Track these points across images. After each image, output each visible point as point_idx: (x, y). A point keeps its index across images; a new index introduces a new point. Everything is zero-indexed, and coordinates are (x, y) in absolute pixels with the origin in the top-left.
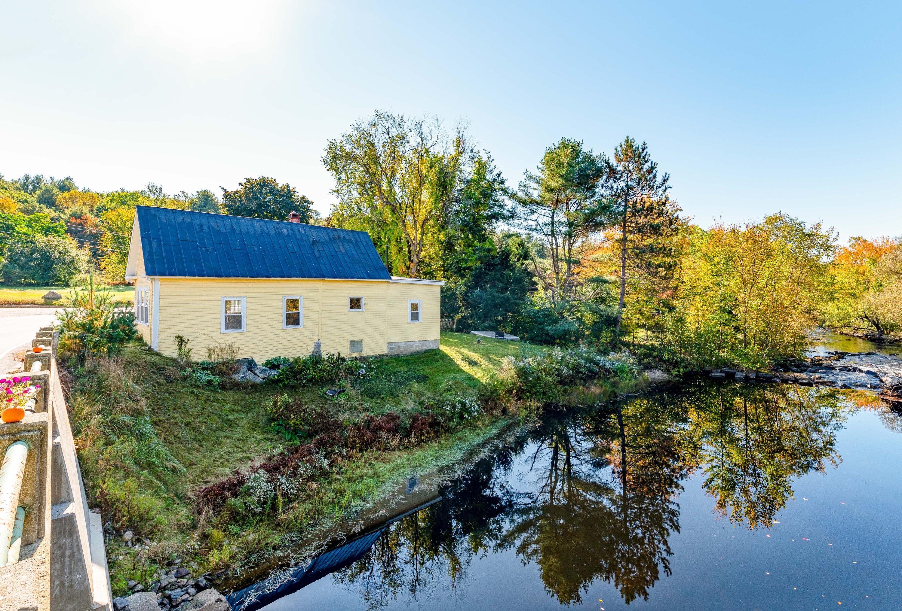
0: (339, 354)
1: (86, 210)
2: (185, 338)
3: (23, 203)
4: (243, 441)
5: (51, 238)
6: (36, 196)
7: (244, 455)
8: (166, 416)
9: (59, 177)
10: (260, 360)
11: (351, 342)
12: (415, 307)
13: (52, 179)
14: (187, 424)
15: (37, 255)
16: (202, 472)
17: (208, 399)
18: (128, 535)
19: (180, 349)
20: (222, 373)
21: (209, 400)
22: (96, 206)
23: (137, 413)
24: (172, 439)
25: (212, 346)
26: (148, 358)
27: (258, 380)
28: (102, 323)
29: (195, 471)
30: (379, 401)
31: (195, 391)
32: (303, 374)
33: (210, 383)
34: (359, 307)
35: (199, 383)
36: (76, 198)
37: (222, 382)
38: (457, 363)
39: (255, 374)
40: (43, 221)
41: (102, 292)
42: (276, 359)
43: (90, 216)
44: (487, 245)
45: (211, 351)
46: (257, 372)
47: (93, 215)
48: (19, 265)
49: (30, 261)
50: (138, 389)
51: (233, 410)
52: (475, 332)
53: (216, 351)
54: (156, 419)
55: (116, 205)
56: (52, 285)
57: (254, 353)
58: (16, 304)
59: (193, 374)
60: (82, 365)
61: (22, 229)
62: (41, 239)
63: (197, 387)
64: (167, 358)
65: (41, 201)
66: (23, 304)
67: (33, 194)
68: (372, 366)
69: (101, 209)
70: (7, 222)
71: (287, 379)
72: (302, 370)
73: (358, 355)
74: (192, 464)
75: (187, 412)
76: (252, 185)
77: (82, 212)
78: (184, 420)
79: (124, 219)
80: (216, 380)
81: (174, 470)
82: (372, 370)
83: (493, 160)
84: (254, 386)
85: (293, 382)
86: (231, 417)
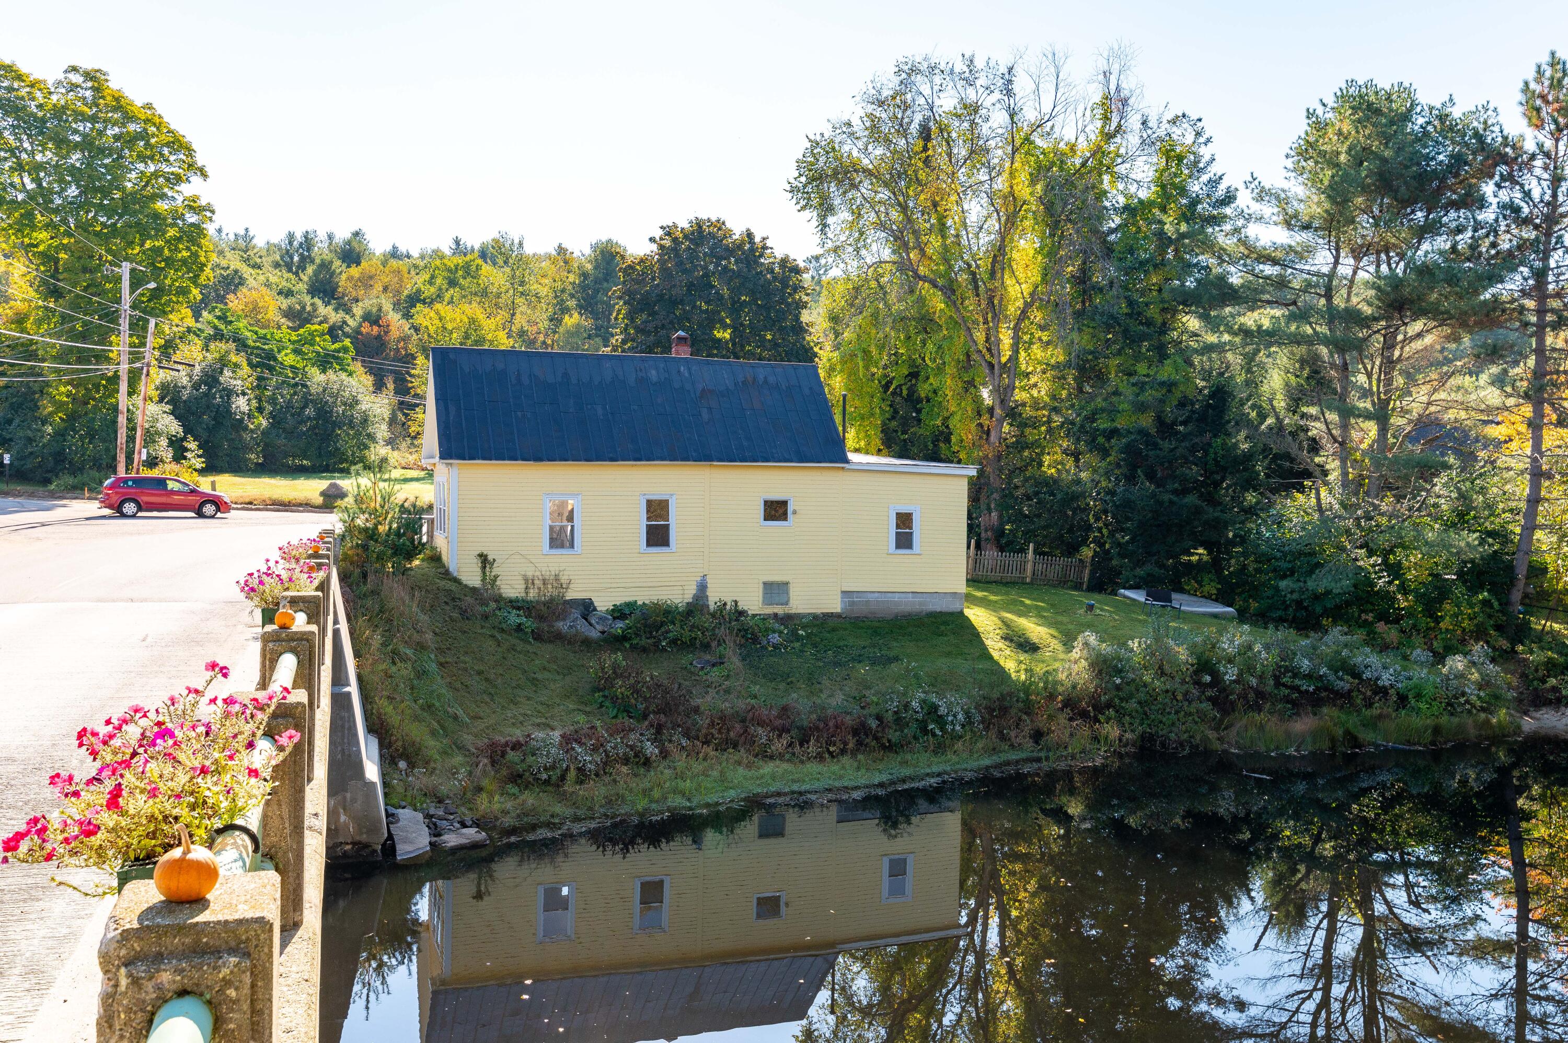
0: (736, 602)
1: (387, 306)
2: (490, 558)
3: (287, 296)
4: (548, 706)
5: (331, 375)
6: (305, 278)
7: (544, 720)
8: (455, 659)
9: (343, 234)
10: (603, 604)
11: (765, 584)
12: (904, 520)
13: (330, 237)
14: (479, 673)
15: (309, 411)
16: (488, 728)
17: (513, 648)
18: (402, 765)
19: (484, 573)
20: (541, 618)
21: (515, 650)
22: (406, 293)
23: (421, 647)
24: (459, 685)
25: (530, 574)
26: (442, 583)
27: (594, 634)
28: (387, 528)
29: (480, 725)
30: (782, 686)
31: (498, 636)
32: (663, 629)
33: (519, 628)
34: (784, 516)
35: (504, 626)
36: (371, 278)
37: (538, 628)
38: (988, 643)
39: (591, 625)
40: (318, 339)
41: (386, 484)
42: (628, 604)
43: (394, 318)
44: (1166, 372)
45: (529, 582)
46: (593, 622)
47: (399, 316)
48: (284, 430)
49: (300, 423)
50: (424, 618)
51: (545, 669)
52: (1128, 593)
53: (536, 582)
54: (443, 660)
55: (440, 289)
56: (333, 471)
57: (594, 591)
58: (285, 505)
59: (497, 612)
60: (365, 583)
61: (288, 358)
62: (317, 378)
63: (502, 631)
64: (466, 586)
65: (314, 290)
66: (294, 505)
67: (301, 275)
68: (800, 632)
69: (415, 299)
70: (266, 347)
71: (637, 635)
72: (662, 624)
73: (780, 610)
74: (477, 717)
75: (482, 660)
76: (675, 240)
77: (380, 310)
78: (476, 668)
79: (449, 326)
80: (529, 624)
81: (456, 718)
82: (799, 638)
83: (1209, 140)
84: (587, 642)
85: (644, 642)
86: (539, 676)
